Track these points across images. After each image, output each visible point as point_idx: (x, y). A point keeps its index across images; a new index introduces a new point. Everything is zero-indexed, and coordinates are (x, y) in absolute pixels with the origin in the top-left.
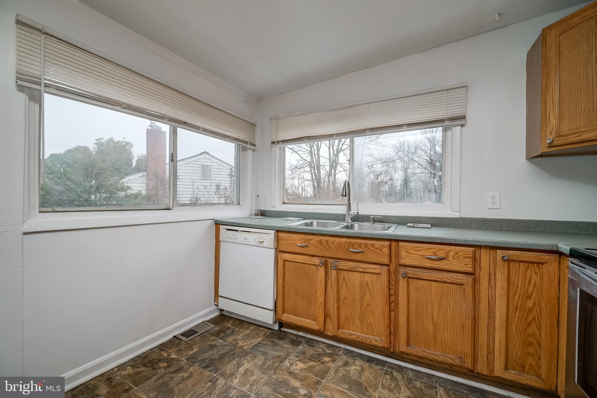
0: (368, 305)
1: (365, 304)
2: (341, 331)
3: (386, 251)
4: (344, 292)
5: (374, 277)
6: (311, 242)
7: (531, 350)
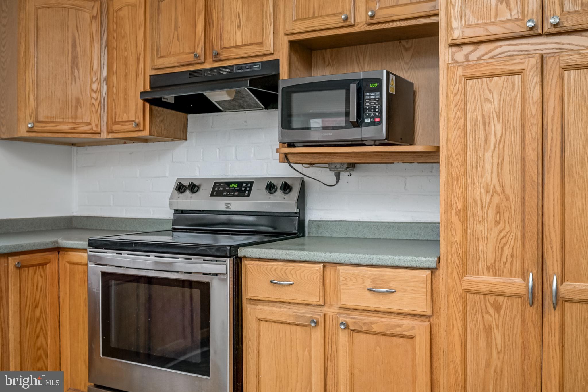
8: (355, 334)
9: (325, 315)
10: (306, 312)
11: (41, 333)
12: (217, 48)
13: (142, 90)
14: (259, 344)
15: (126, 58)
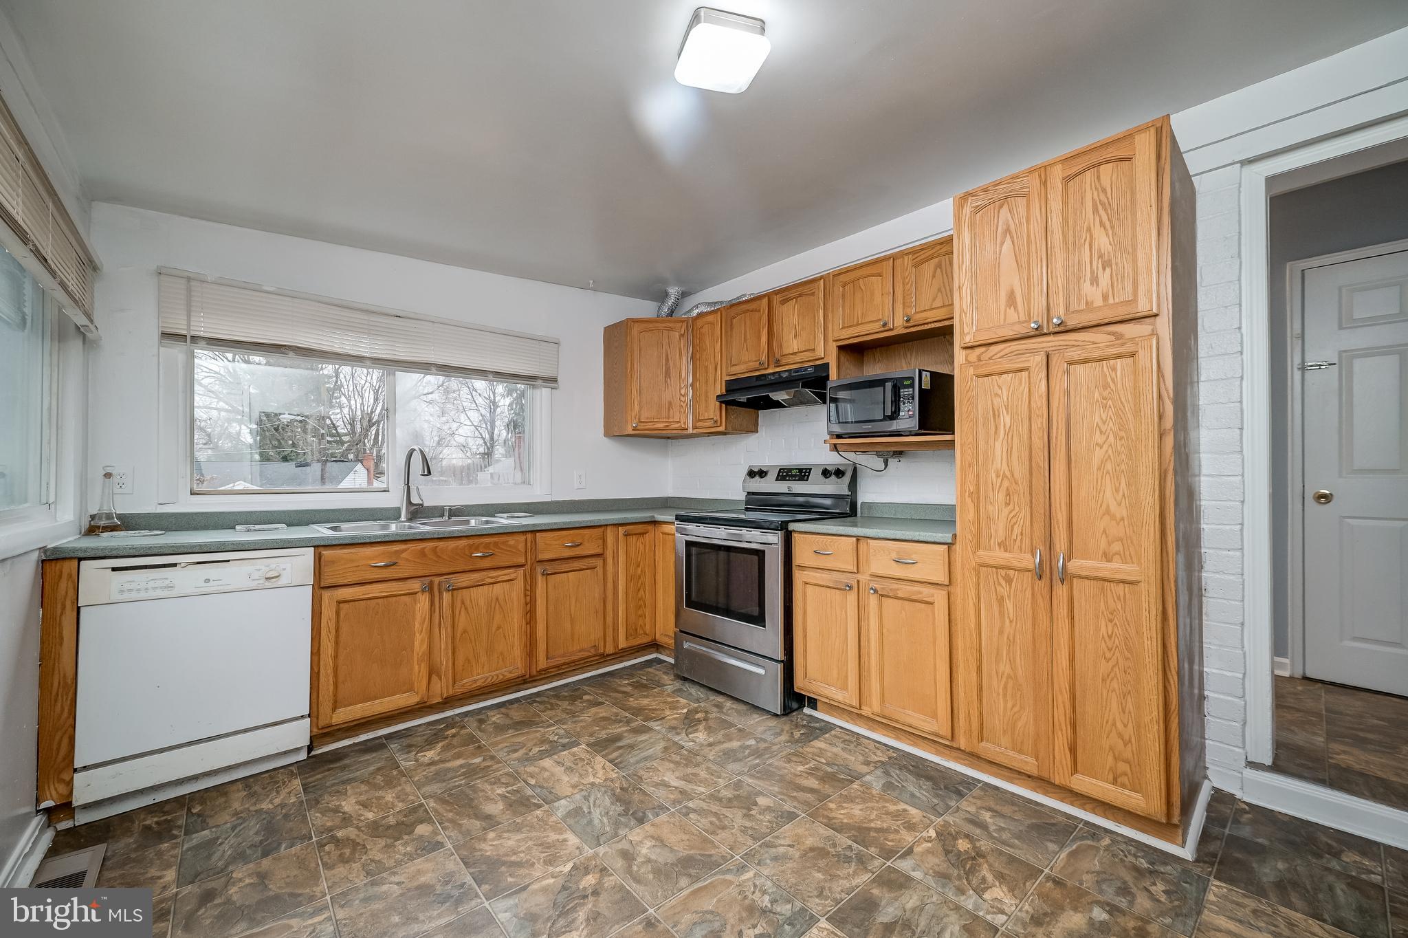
0: (499, 628)
1: (494, 629)
2: (459, 684)
3: (521, 547)
4: (462, 622)
5: (506, 585)
6: (404, 555)
7: (640, 612)
8: (884, 599)
9: (858, 581)
10: (844, 578)
11: (642, 589)
12: (778, 356)
13: (719, 394)
14: (805, 604)
15: (706, 367)
